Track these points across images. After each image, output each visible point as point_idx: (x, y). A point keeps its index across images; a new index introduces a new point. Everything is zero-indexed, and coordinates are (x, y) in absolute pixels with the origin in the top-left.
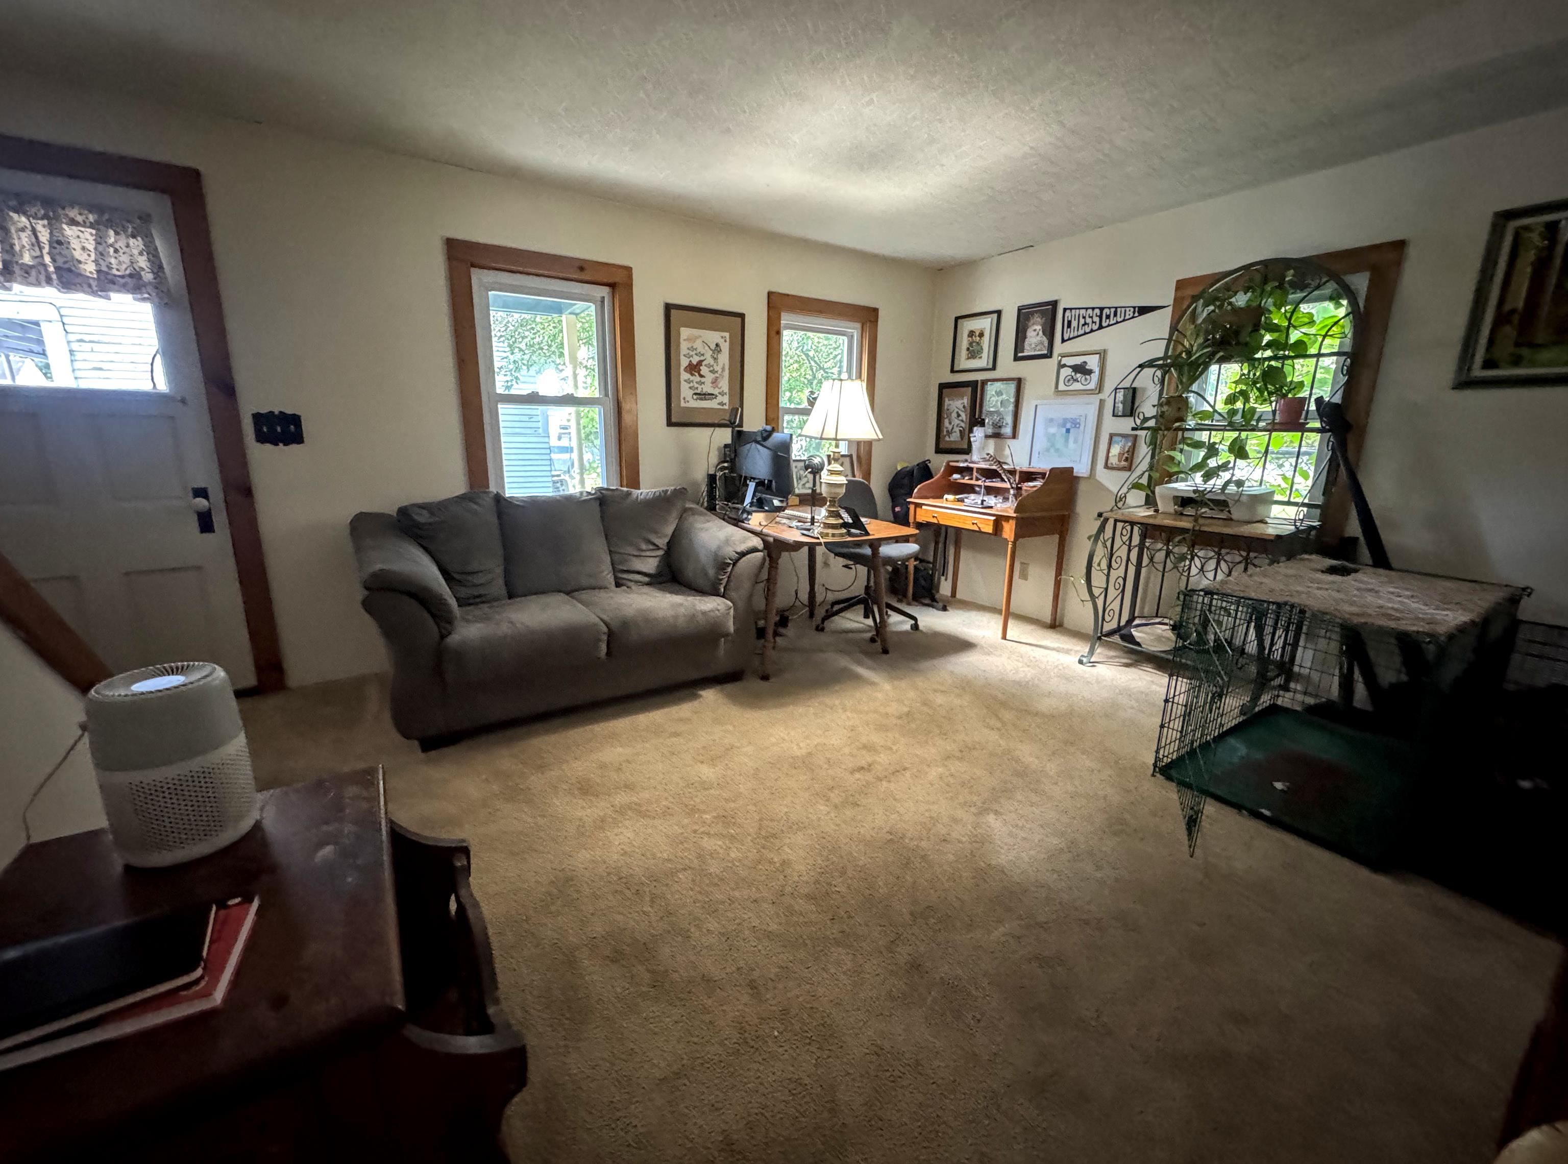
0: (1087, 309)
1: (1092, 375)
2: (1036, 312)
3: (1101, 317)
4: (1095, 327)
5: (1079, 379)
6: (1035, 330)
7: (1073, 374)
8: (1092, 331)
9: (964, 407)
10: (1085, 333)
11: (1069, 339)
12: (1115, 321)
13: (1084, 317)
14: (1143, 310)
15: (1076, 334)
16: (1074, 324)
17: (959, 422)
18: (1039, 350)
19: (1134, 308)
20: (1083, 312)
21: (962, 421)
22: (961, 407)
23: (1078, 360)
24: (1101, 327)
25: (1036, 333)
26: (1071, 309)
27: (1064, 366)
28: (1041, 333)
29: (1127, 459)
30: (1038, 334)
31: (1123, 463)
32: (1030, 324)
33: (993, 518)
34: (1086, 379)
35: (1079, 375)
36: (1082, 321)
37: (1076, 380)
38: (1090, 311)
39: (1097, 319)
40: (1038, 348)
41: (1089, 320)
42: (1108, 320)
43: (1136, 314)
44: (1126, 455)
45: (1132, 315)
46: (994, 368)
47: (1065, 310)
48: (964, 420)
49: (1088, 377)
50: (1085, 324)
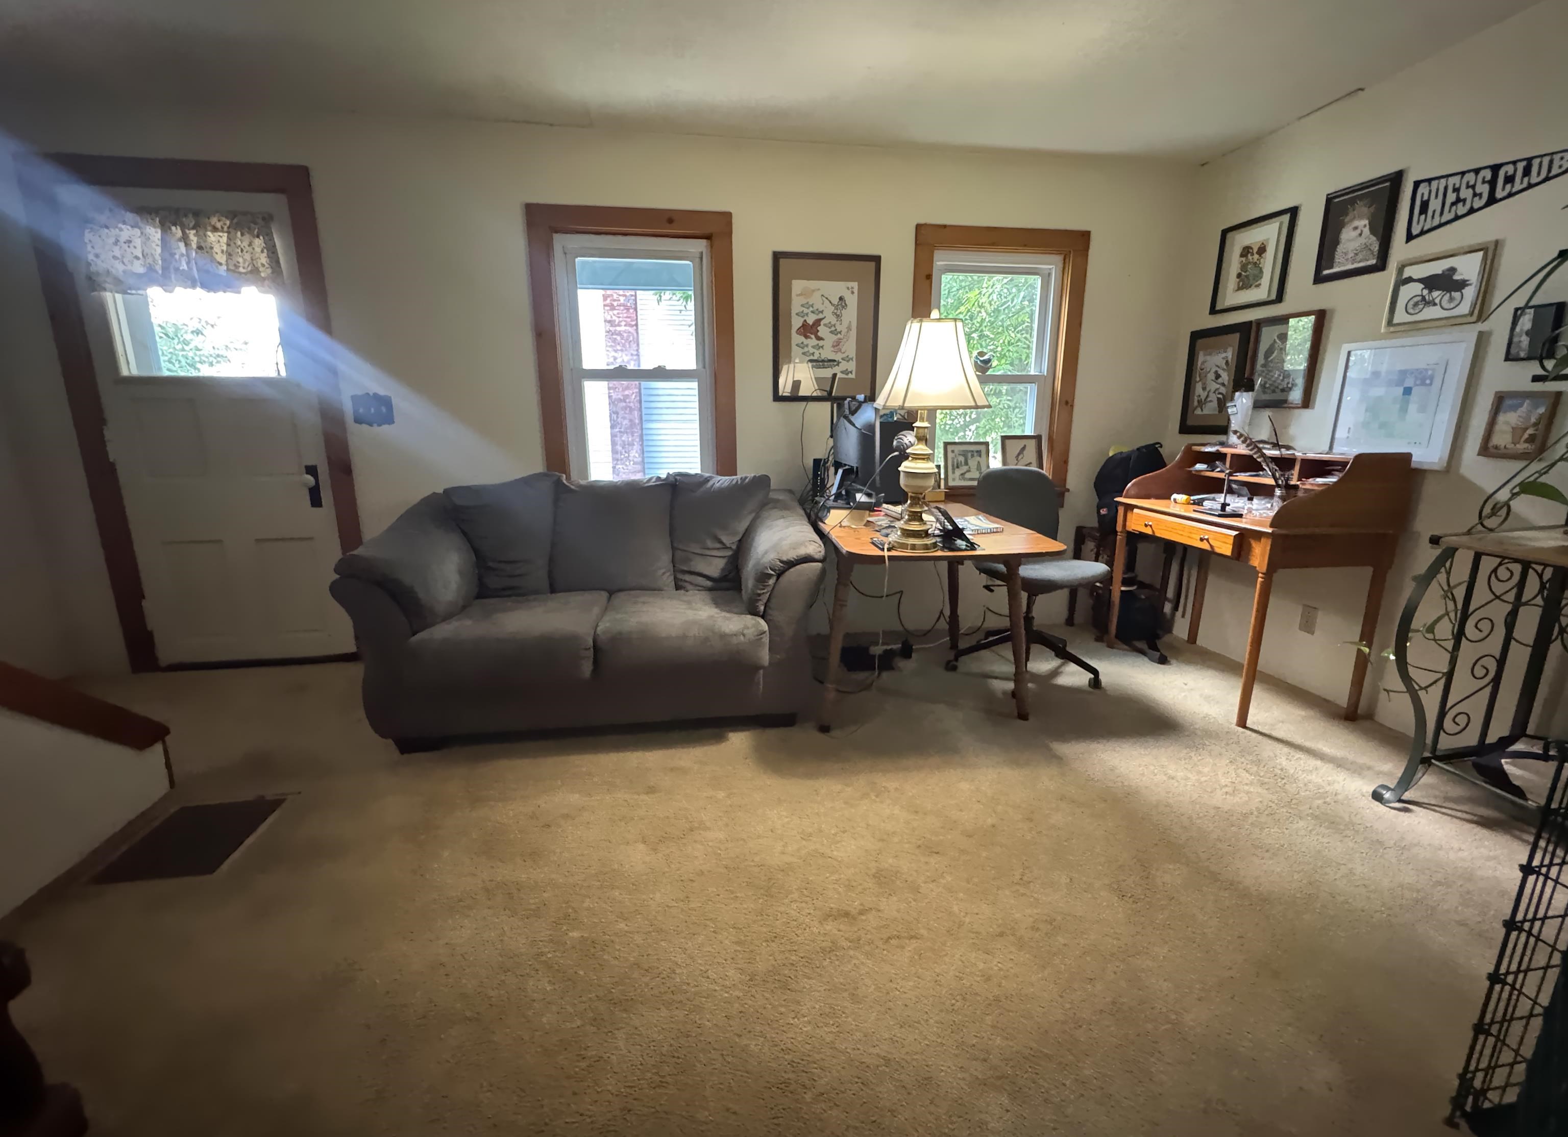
0: (1463, 173)
2: (1361, 198)
3: (1493, 183)
4: (1483, 202)
5: (1437, 301)
6: (1357, 229)
7: (1425, 292)
8: (1472, 211)
9: (1227, 362)
10: (1457, 218)
11: (1423, 233)
12: (1525, 185)
13: (1457, 190)
15: (1436, 222)
16: (1435, 204)
17: (1218, 386)
18: (1361, 261)
20: (1455, 180)
21: (1223, 385)
22: (1222, 364)
23: (1437, 268)
24: (1492, 200)
25: (1358, 231)
26: (1429, 181)
28: (1367, 231)
29: (1531, 439)
30: (1360, 235)
31: (1522, 447)
32: (1348, 220)
33: (1235, 533)
34: (1451, 299)
36: (1451, 197)
37: (1432, 303)
38: (1470, 177)
39: (1484, 189)
40: (1360, 256)
41: (1466, 193)
42: (1508, 186)
44: (1530, 431)
46: (1280, 298)
47: (1418, 184)
48: (1226, 383)
49: (1456, 295)
50: (1458, 200)
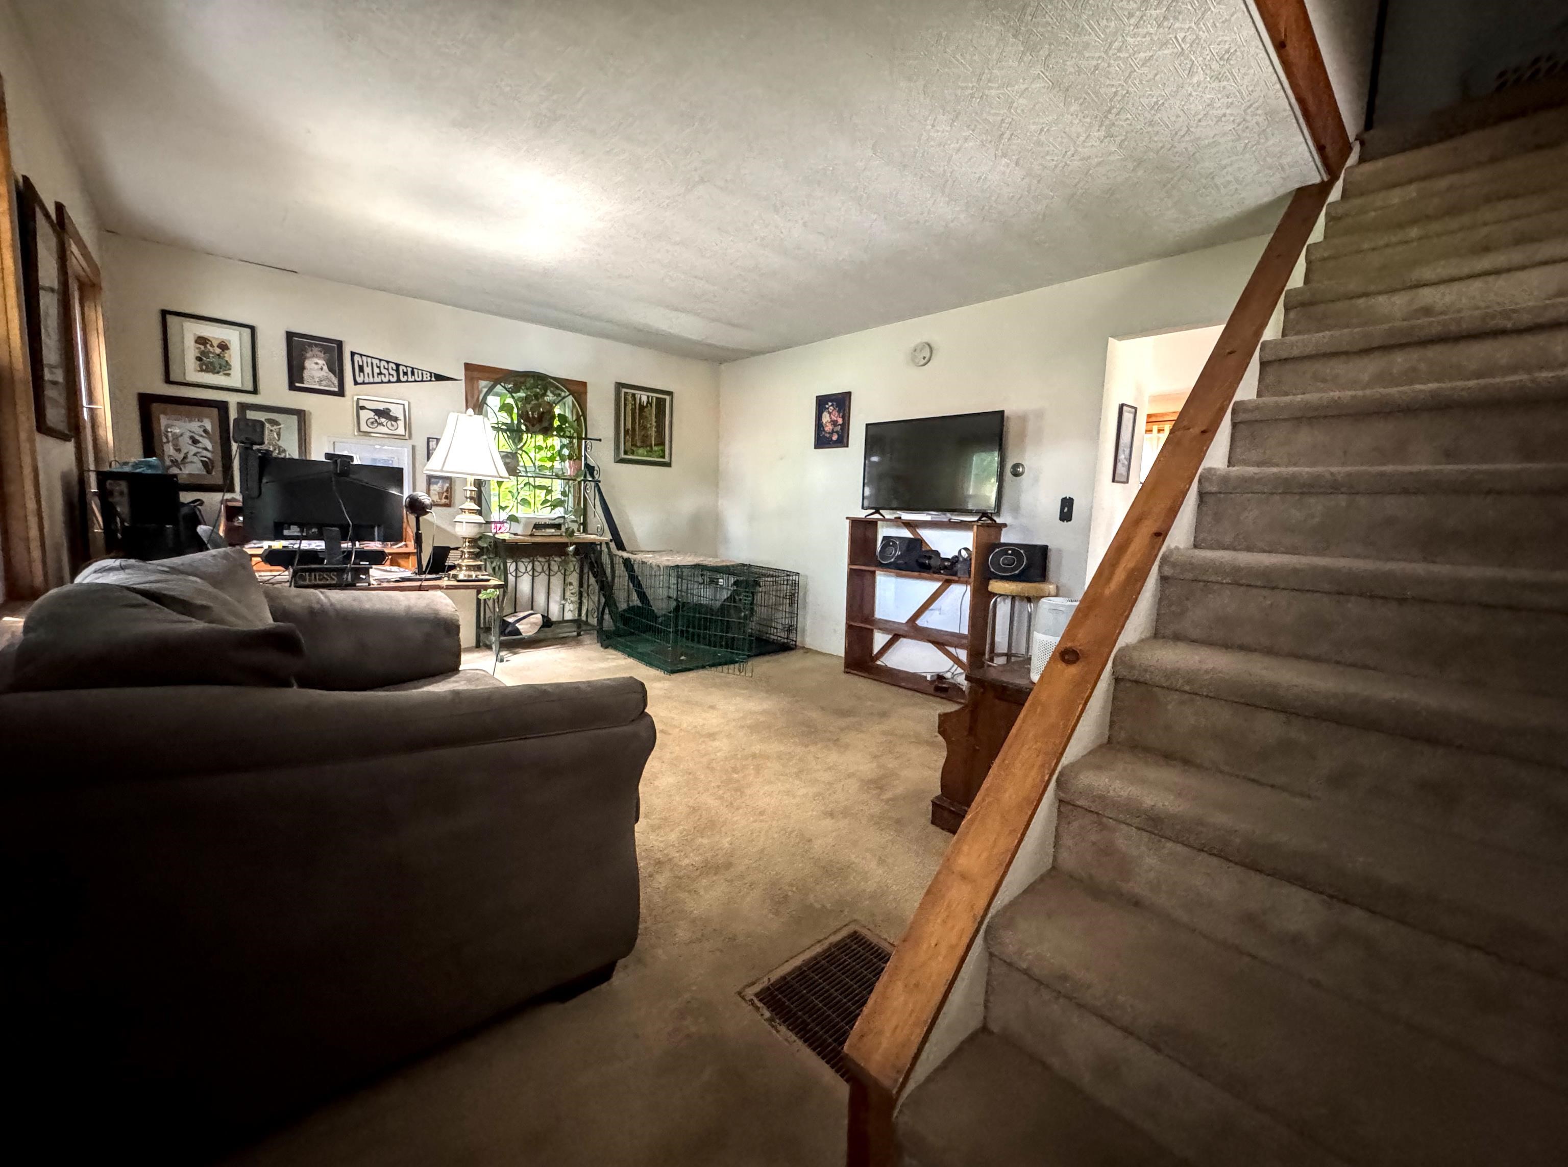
0: (380, 360)
1: (399, 422)
3: (397, 371)
4: (395, 379)
5: (385, 424)
6: (317, 363)
7: (376, 417)
8: (389, 382)
9: (206, 432)
10: (382, 382)
11: (364, 383)
12: (413, 380)
13: (379, 367)
14: (439, 378)
15: (371, 380)
16: (367, 370)
17: (200, 450)
18: (325, 386)
19: (431, 373)
20: (375, 361)
21: (206, 449)
22: (201, 432)
23: (380, 406)
24: (399, 381)
25: (319, 366)
26: (361, 355)
27: (363, 408)
28: (325, 368)
29: (446, 497)
30: (322, 369)
31: (444, 501)
32: (308, 355)
34: (392, 424)
35: (383, 420)
36: (376, 370)
37: (381, 424)
38: (383, 363)
39: (394, 373)
40: (324, 383)
41: (384, 371)
42: (406, 377)
43: (433, 379)
44: (445, 494)
45: (429, 378)
46: (255, 392)
47: (353, 354)
48: (210, 447)
50: (380, 373)
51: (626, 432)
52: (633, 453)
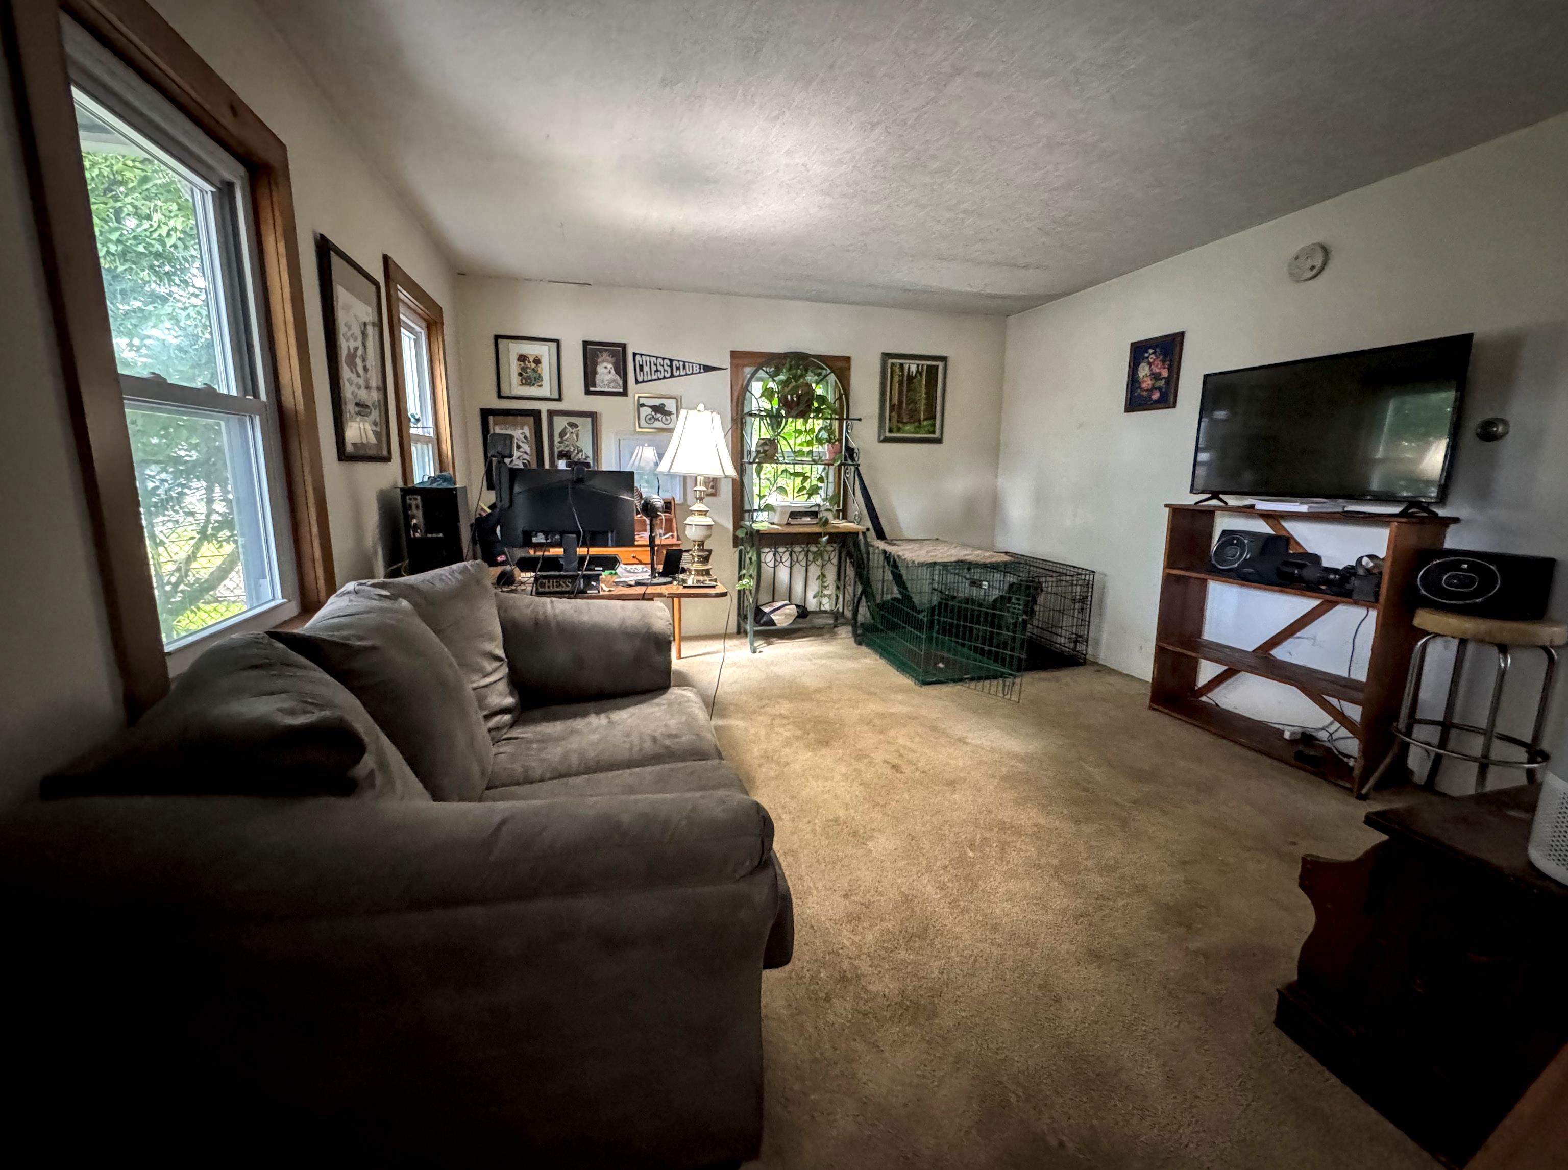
0: (657, 358)
1: (672, 416)
2: (606, 350)
3: (671, 366)
4: (668, 375)
5: (661, 419)
6: (606, 368)
7: (653, 413)
8: (665, 378)
9: (525, 437)
10: (659, 379)
11: (643, 382)
12: (684, 373)
13: (656, 365)
14: (708, 369)
15: (649, 378)
16: (646, 369)
17: (521, 454)
18: (613, 388)
19: (700, 365)
20: (653, 359)
21: (526, 453)
22: (522, 437)
23: (657, 402)
24: (672, 376)
25: (608, 370)
26: (641, 355)
27: (643, 405)
28: (613, 371)
29: (713, 487)
30: (610, 372)
31: (710, 491)
32: (599, 360)
34: (667, 420)
35: (659, 415)
36: (654, 368)
37: (657, 419)
38: (660, 360)
39: (668, 369)
40: (612, 385)
41: (660, 368)
42: (678, 371)
43: (702, 371)
44: (711, 484)
45: (698, 371)
46: (560, 399)
47: (635, 354)
48: (529, 452)
49: (668, 417)
50: (657, 371)
51: (892, 407)
52: (899, 430)
